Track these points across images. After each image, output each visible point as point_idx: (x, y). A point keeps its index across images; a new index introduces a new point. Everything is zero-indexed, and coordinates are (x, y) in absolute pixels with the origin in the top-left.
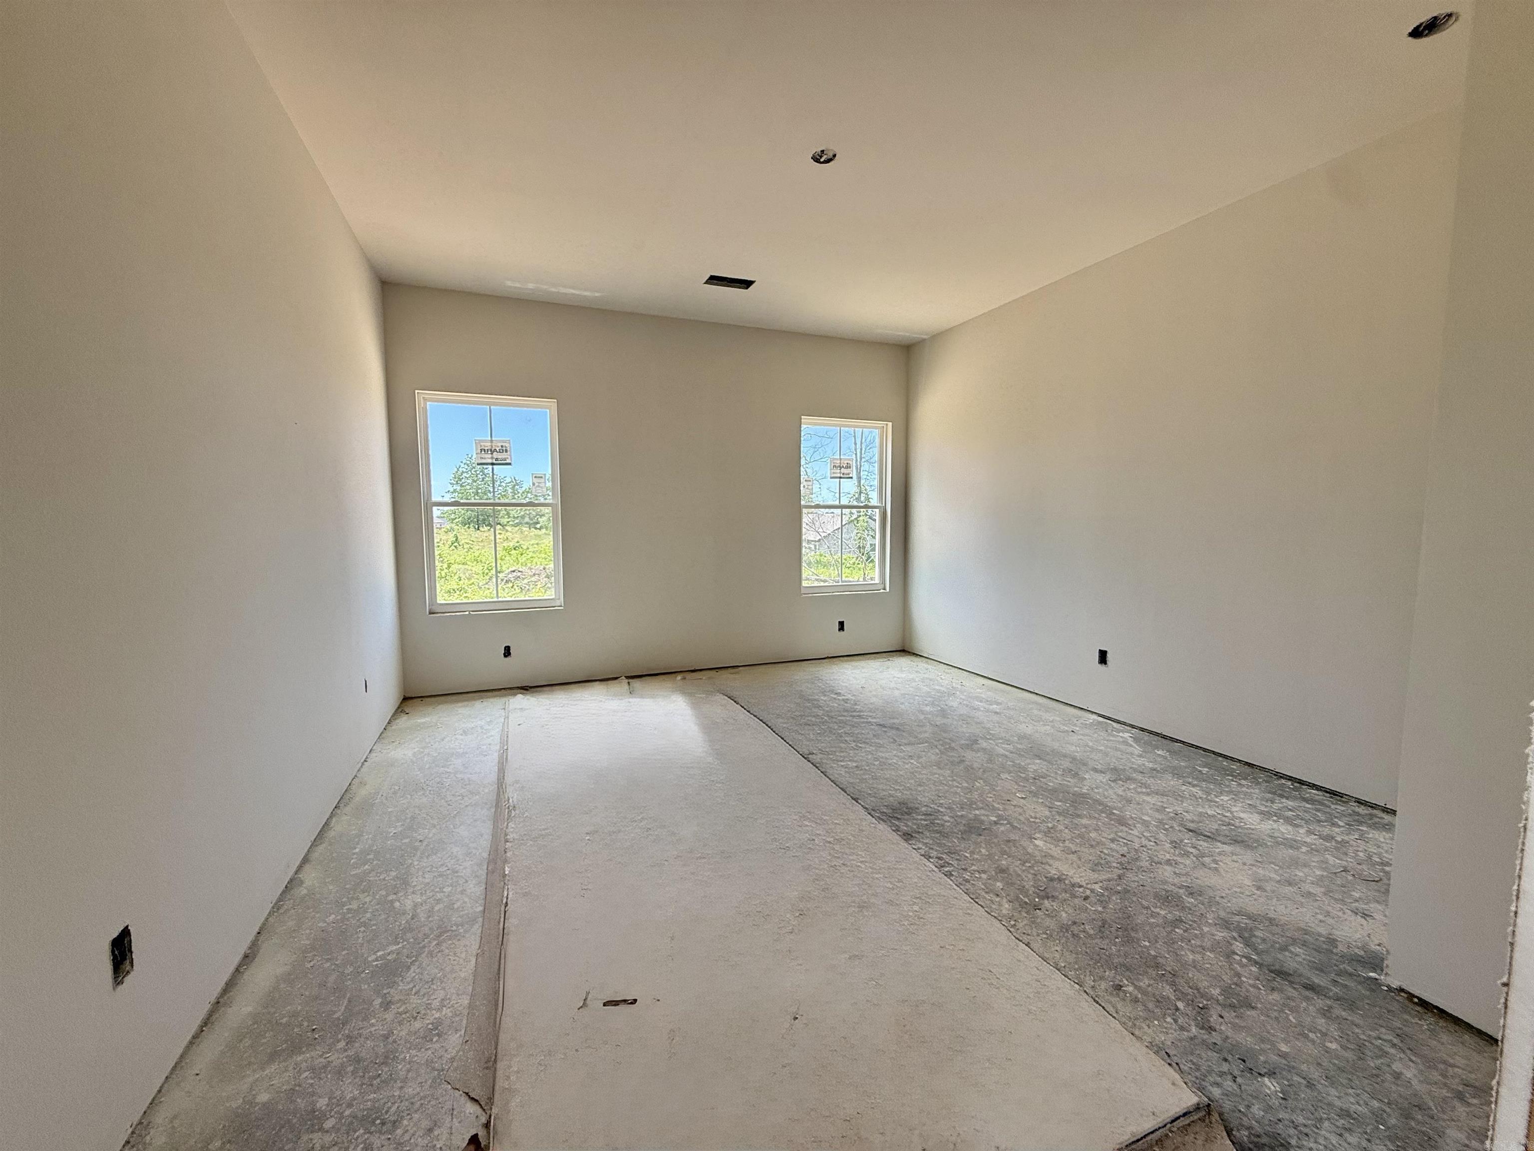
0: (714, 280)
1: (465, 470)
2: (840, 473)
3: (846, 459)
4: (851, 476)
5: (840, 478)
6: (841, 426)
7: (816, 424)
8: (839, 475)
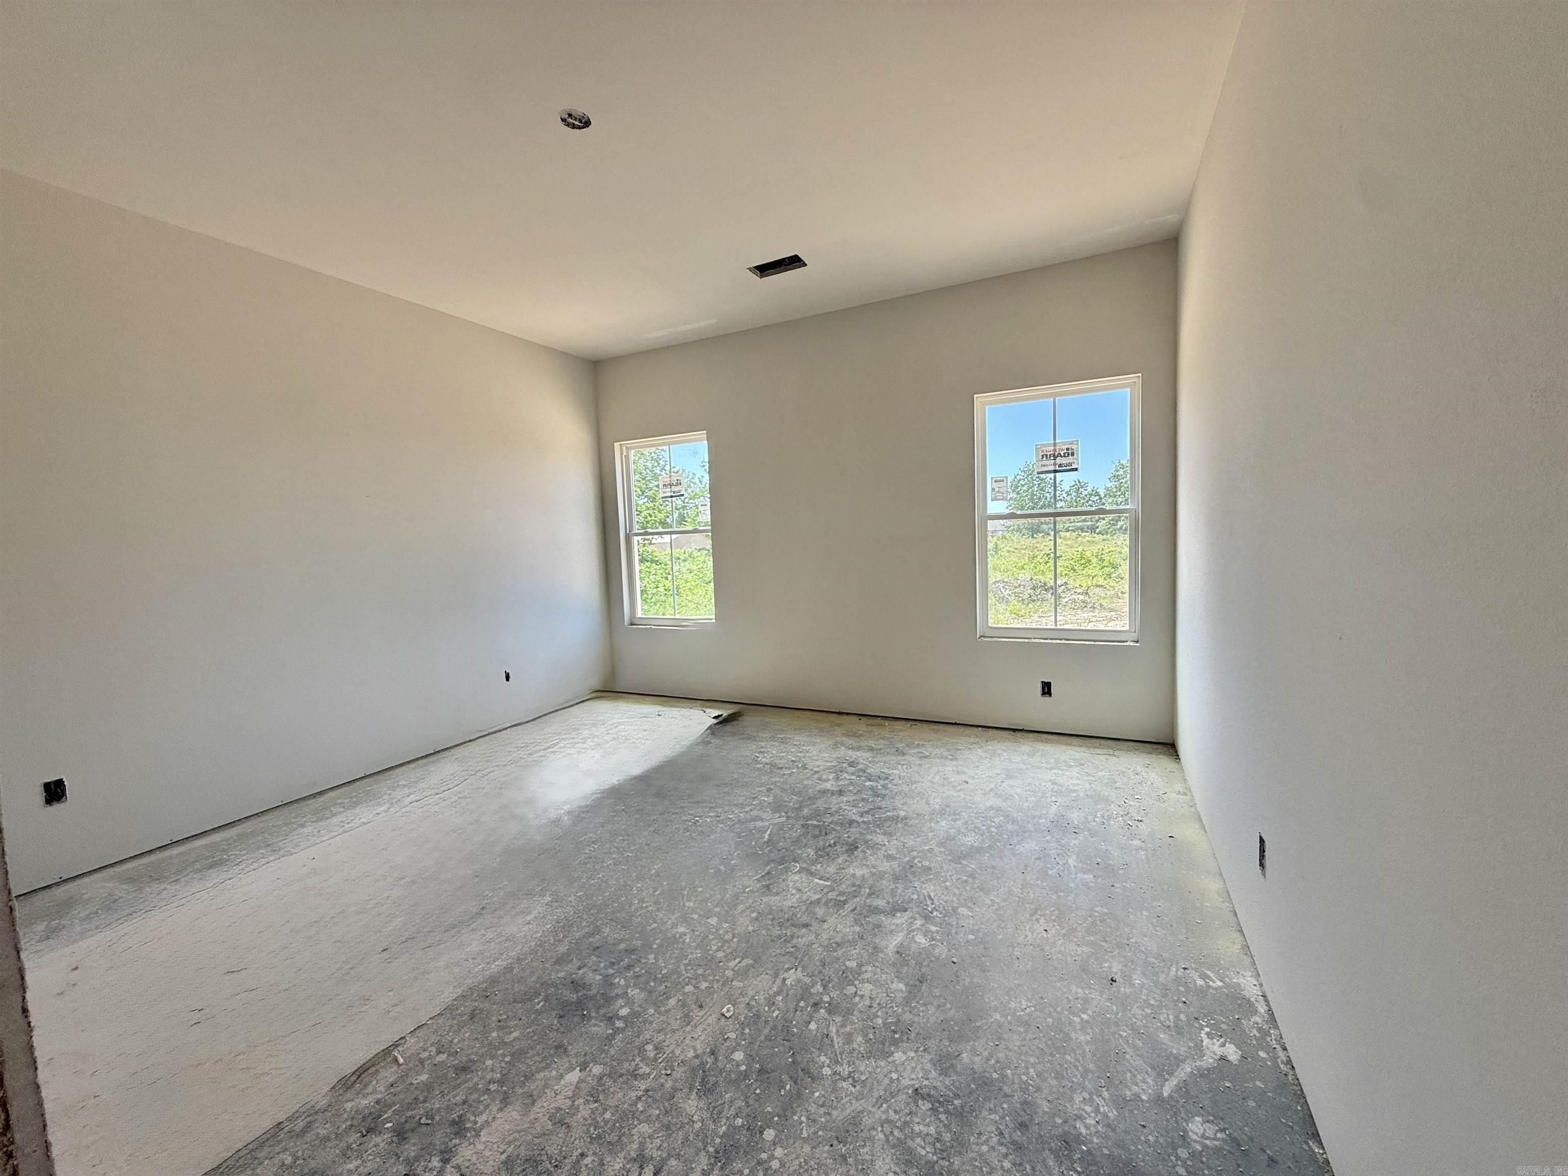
0: (764, 270)
1: (1021, 477)
2: (1055, 464)
3: (1064, 444)
4: (1074, 466)
5: (1055, 471)
6: (1054, 396)
7: (1011, 401)
8: (1052, 468)
